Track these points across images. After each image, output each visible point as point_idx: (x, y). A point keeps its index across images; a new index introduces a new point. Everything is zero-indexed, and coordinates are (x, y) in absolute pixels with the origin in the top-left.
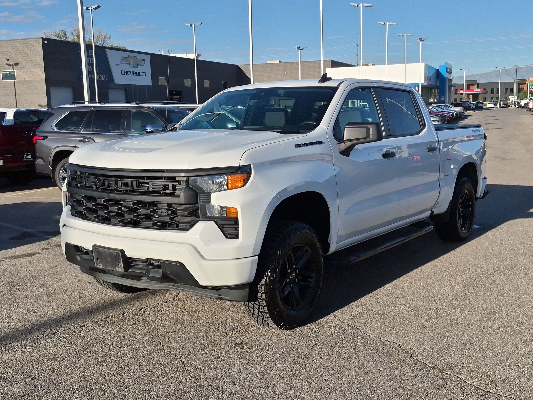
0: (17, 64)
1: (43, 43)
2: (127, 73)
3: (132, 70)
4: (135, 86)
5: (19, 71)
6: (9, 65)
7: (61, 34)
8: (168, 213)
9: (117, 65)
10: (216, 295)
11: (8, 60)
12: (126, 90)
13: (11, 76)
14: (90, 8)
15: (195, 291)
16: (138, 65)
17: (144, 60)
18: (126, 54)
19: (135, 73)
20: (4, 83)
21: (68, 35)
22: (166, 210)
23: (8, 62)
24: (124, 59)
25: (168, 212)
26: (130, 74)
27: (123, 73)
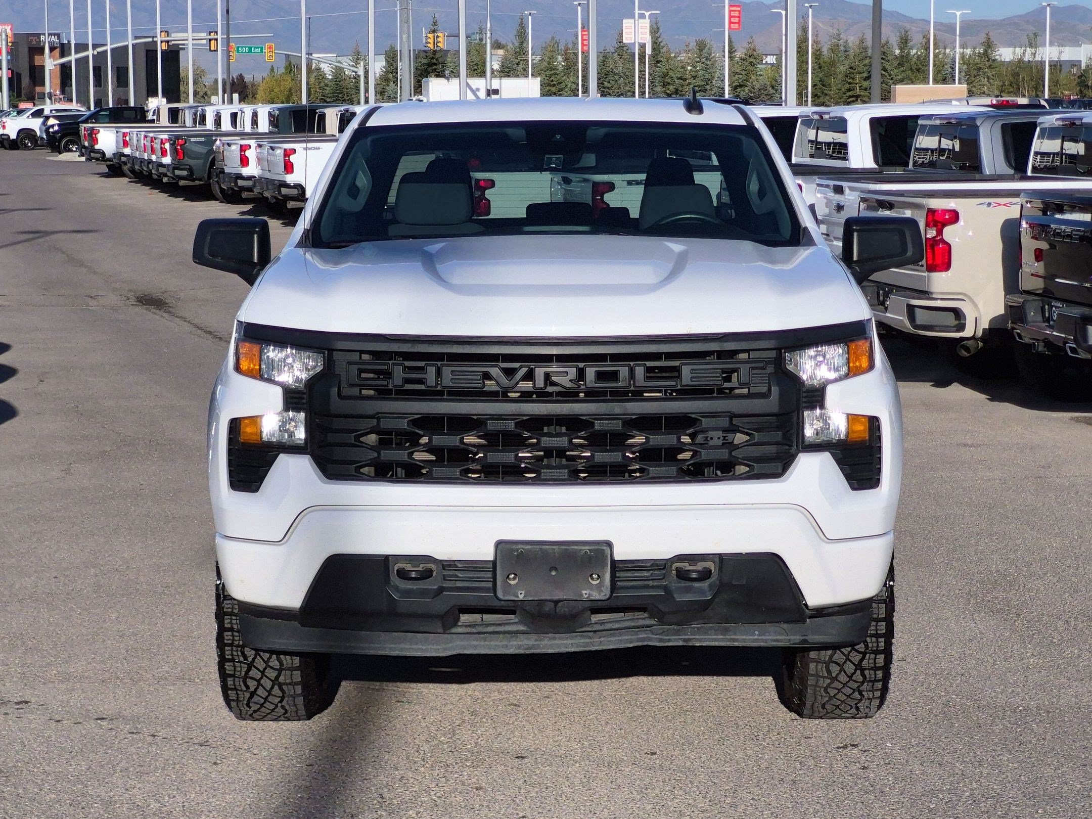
8: (724, 439)
10: (792, 637)
15: (727, 637)
22: (720, 434)
25: (724, 437)
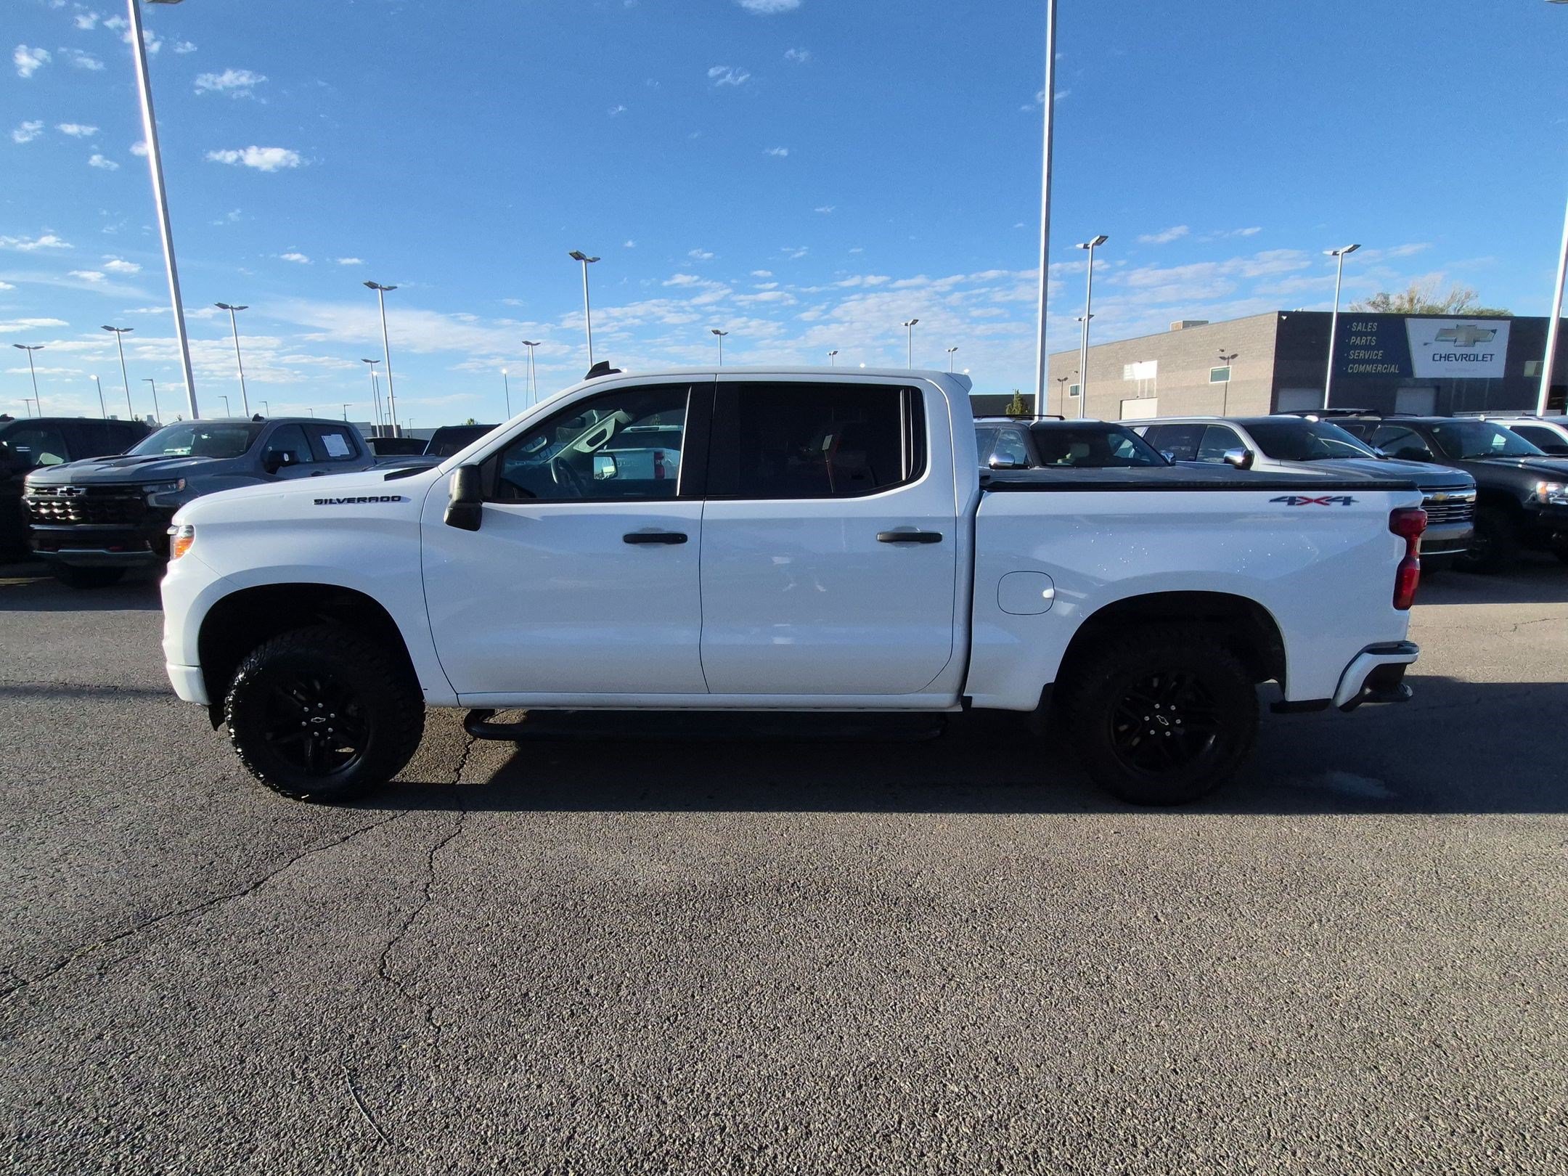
0: (1234, 356)
1: (1280, 319)
2: (1447, 357)
3: (1459, 351)
4: (1460, 381)
5: (1236, 366)
6: (1223, 358)
7: (1379, 299)
9: (1425, 344)
11: (1223, 351)
12: (1438, 388)
13: (1222, 375)
14: (1340, 253)
16: (1475, 341)
17: (1494, 331)
18: (1451, 324)
19: (1465, 357)
20: (1212, 385)
21: (1392, 299)
23: (1222, 354)
24: (1445, 332)
26: (1454, 359)
27: (1437, 357)
